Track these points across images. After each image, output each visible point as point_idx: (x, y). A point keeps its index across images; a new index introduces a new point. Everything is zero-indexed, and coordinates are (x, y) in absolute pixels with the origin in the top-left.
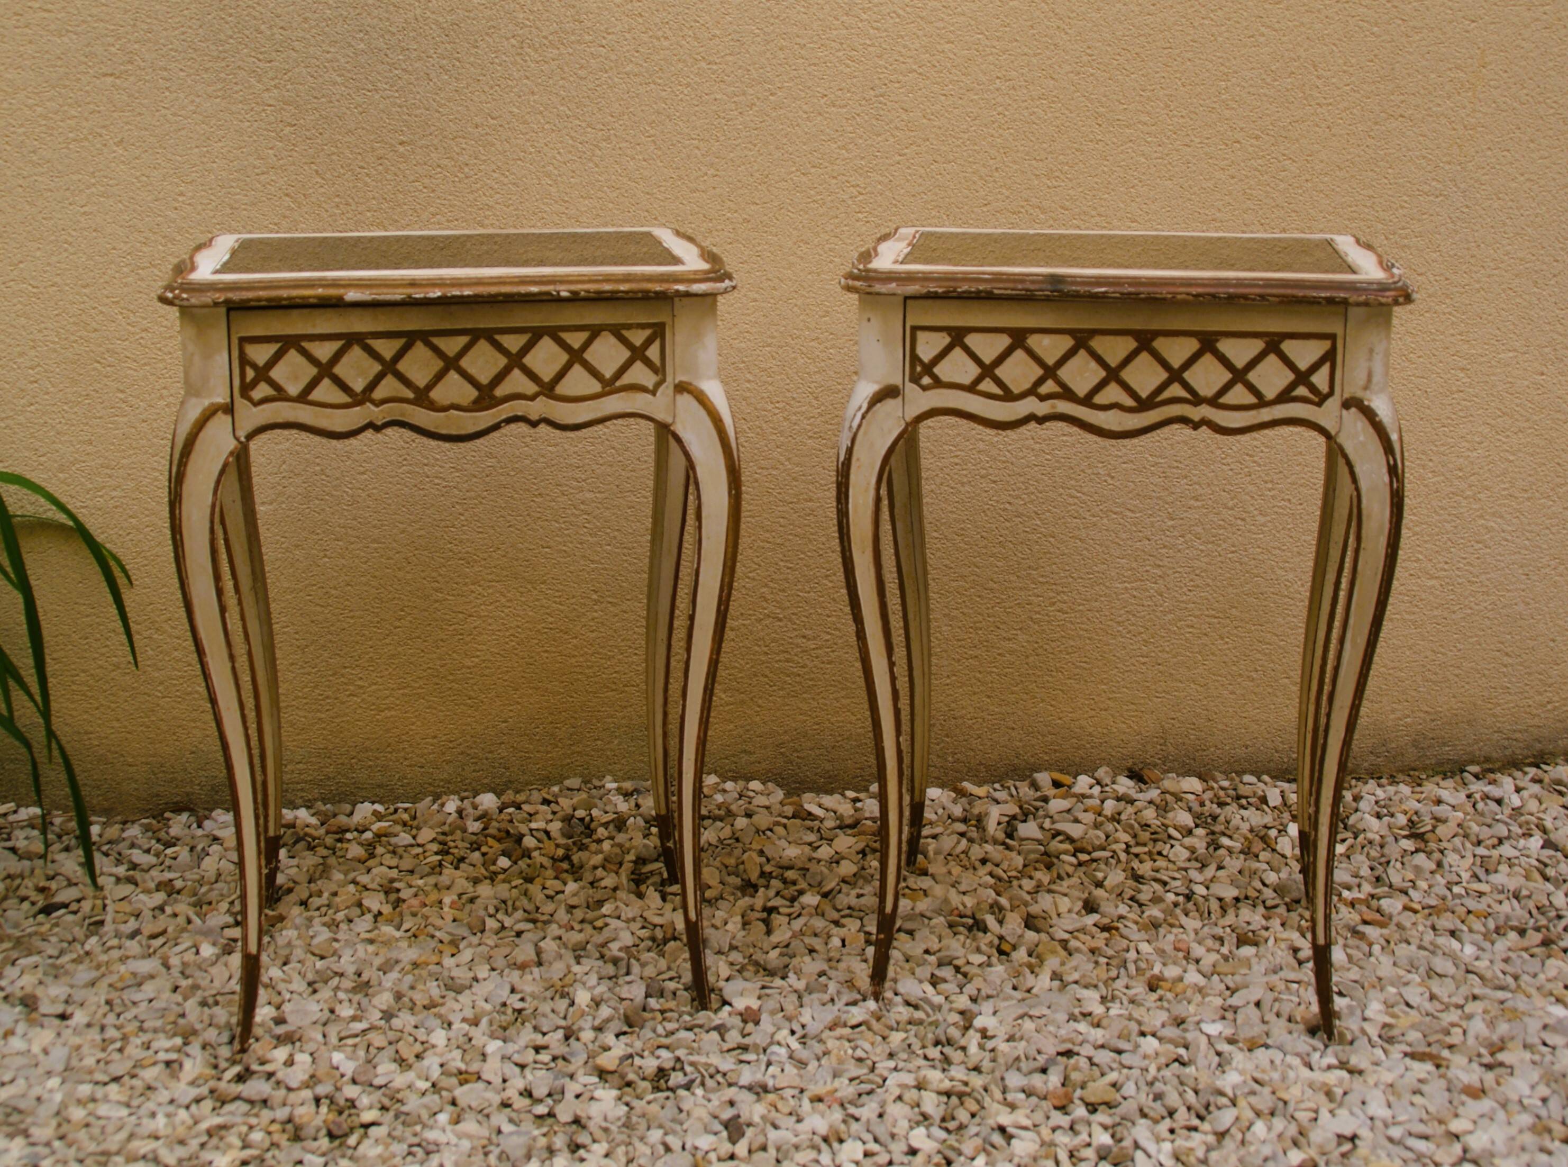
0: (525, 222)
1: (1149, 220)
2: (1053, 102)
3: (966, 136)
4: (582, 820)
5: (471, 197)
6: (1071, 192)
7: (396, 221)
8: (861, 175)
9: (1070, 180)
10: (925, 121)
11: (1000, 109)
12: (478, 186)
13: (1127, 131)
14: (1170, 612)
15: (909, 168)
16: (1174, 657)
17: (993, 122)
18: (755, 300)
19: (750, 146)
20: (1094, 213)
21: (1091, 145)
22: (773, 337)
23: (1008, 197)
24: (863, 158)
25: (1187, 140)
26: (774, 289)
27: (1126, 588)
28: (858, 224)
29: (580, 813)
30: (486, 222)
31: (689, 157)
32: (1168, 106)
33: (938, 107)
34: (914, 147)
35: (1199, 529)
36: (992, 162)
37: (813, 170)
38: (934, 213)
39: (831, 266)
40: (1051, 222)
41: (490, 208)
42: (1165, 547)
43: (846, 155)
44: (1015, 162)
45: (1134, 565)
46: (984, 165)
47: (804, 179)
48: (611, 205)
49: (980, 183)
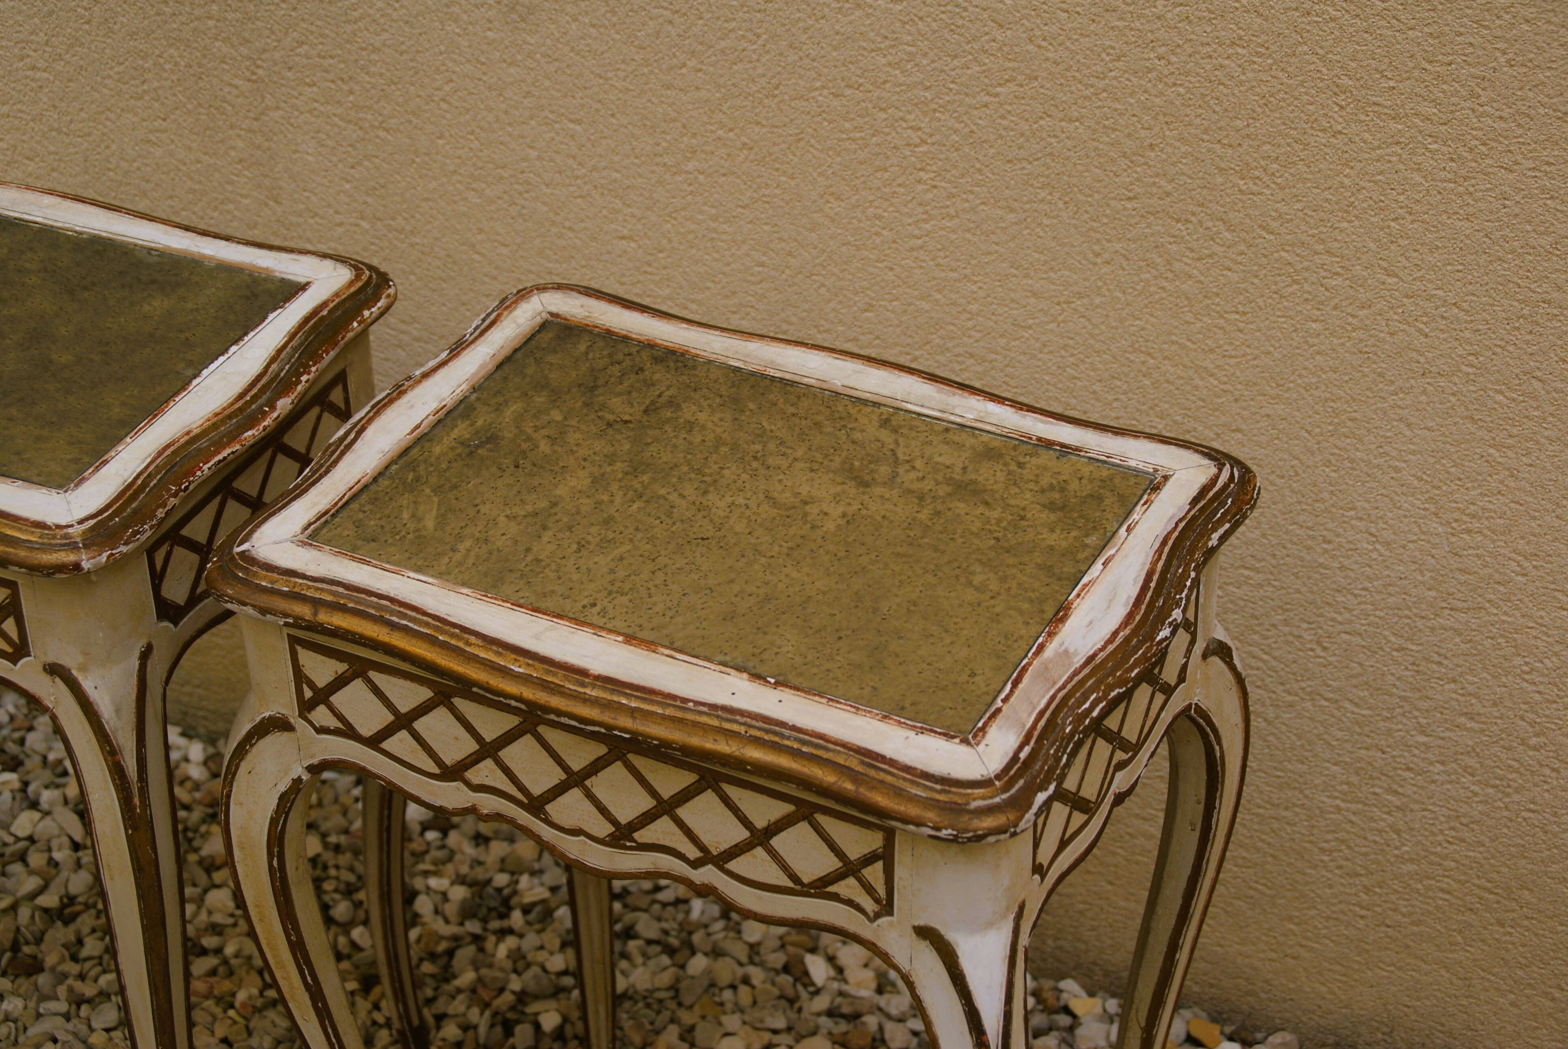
0: (426, 80)
1: (1421, 279)
2: (1259, 55)
3: (1101, 84)
4: (499, 890)
5: (349, 28)
6: (1283, 208)
7: (248, 41)
8: (925, 113)
9: (1282, 189)
10: (1031, 47)
11: (1162, 50)
12: (356, 14)
13: (1392, 125)
14: (1411, 861)
15: (1003, 117)
16: (1413, 923)
17: (1150, 71)
18: (762, 265)
19: (749, 35)
20: (1320, 248)
21: (1322, 138)
22: (790, 323)
23: (1168, 194)
24: (927, 88)
25: (1506, 160)
26: (790, 254)
27: (1338, 808)
28: (920, 187)
29: (501, 879)
30: (373, 69)
31: (658, 34)
32: (1474, 95)
33: (1054, 29)
34: (1012, 87)
35: (1471, 762)
36: (1143, 133)
37: (848, 92)
38: (1042, 194)
39: (878, 240)
40: (1242, 247)
41: (376, 50)
42: (1408, 769)
43: (902, 79)
44: (1182, 139)
45: (1354, 779)
46: (1129, 135)
47: (835, 103)
48: (547, 83)
49: (1123, 163)
